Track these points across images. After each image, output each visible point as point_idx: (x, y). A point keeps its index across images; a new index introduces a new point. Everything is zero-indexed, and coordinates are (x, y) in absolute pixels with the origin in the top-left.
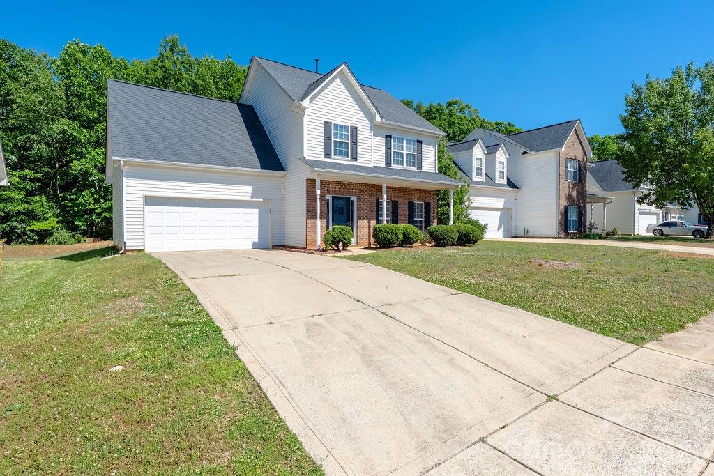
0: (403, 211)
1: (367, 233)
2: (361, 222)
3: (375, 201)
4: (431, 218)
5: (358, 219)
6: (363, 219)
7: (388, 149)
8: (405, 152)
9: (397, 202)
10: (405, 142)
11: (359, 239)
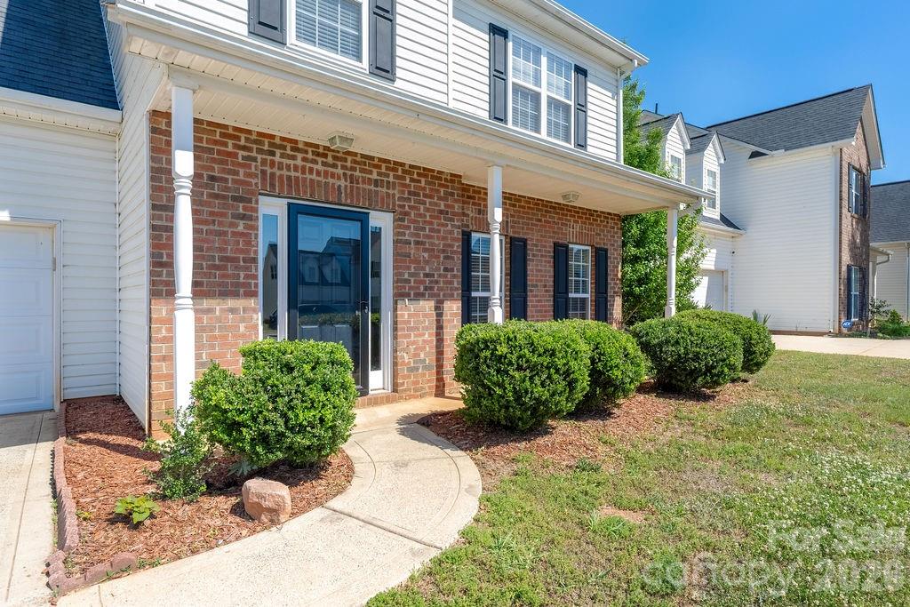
0: (540, 271)
1: (430, 350)
2: (408, 309)
3: (457, 234)
4: (610, 292)
5: (399, 295)
6: (419, 296)
7: (498, 74)
8: (544, 93)
9: (525, 241)
10: (544, 60)
11: (403, 370)
